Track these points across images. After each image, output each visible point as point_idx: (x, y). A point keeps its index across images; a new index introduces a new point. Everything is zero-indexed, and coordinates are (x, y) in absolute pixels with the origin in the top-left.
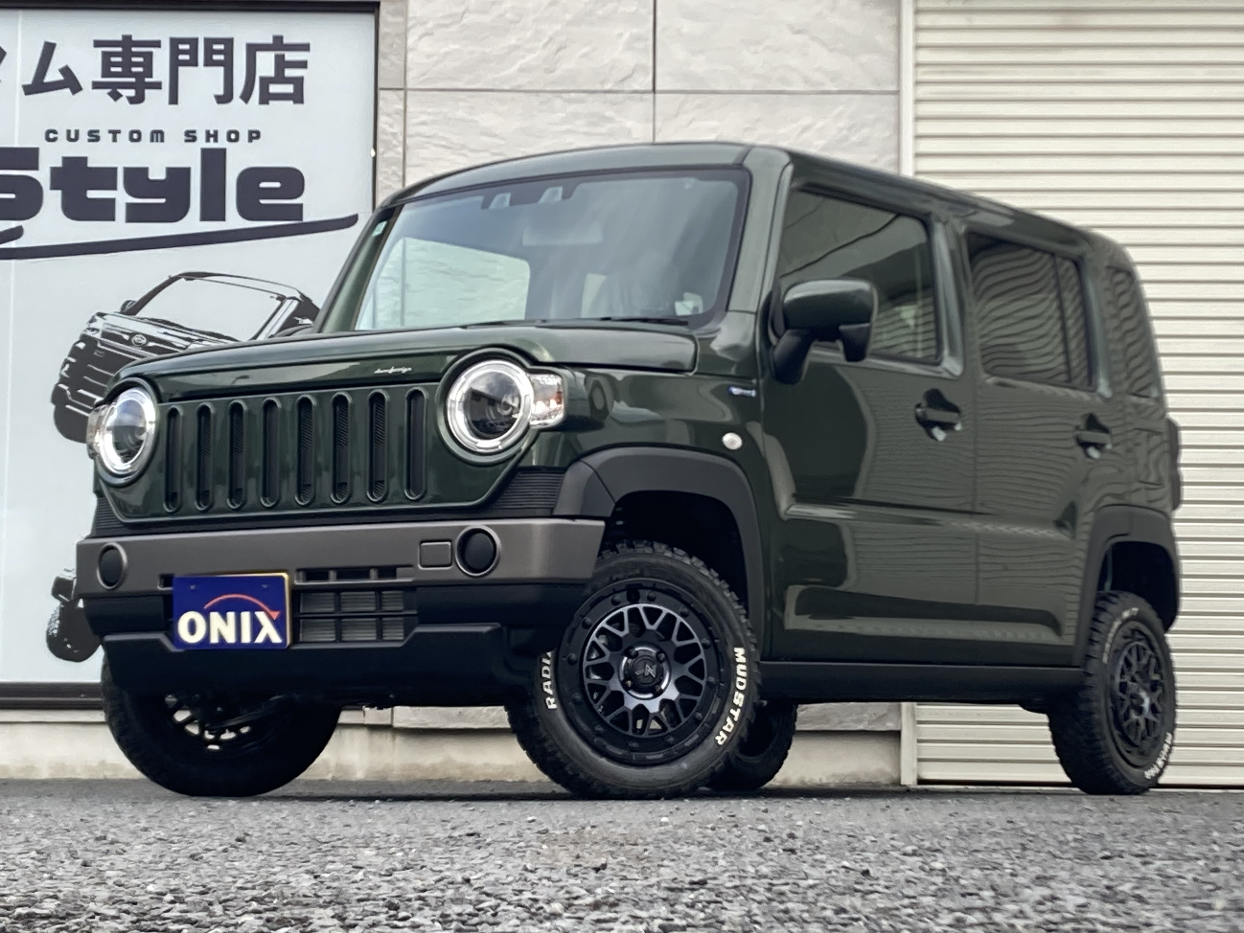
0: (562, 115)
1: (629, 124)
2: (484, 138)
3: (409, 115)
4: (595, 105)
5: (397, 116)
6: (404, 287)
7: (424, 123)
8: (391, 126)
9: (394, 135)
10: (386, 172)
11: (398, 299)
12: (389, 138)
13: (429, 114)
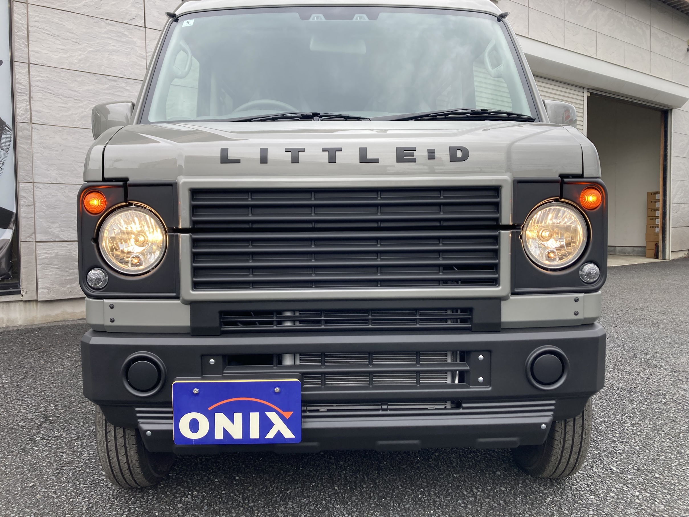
0: (105, 30)
1: (135, 40)
2: (68, 34)
3: (29, 17)
4: (119, 28)
5: (24, 16)
6: (30, 98)
7: (37, 21)
8: (20, 20)
9: (22, 24)
10: (19, 42)
11: (28, 103)
12: (19, 25)
13: (40, 17)
